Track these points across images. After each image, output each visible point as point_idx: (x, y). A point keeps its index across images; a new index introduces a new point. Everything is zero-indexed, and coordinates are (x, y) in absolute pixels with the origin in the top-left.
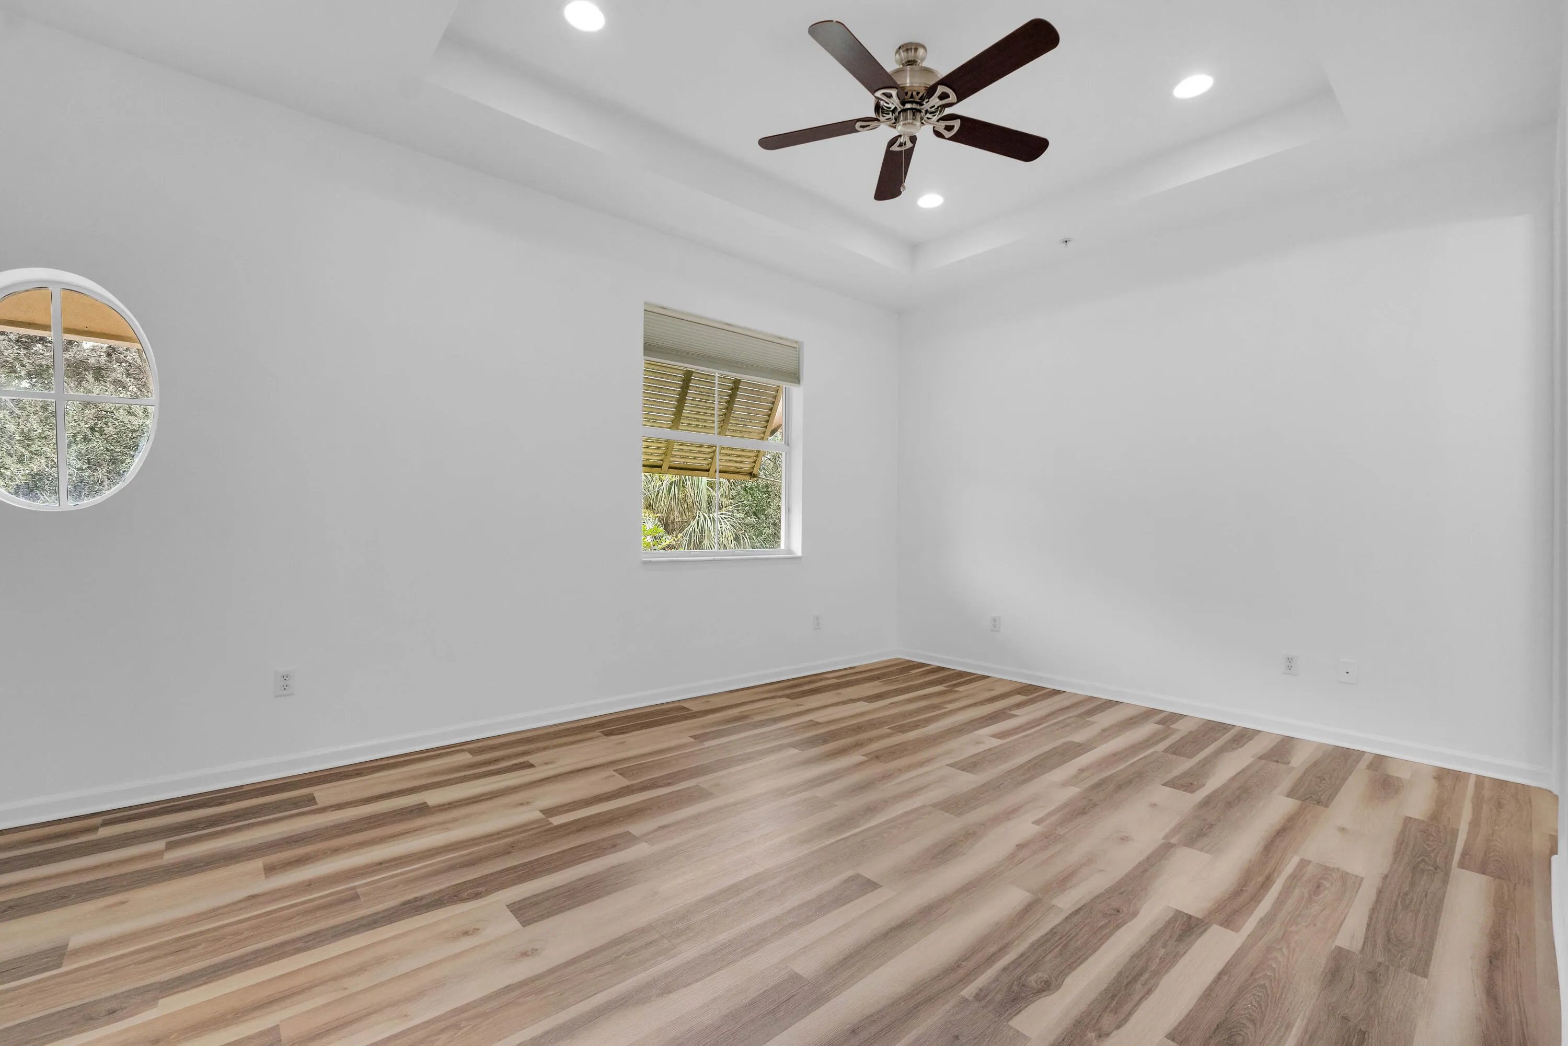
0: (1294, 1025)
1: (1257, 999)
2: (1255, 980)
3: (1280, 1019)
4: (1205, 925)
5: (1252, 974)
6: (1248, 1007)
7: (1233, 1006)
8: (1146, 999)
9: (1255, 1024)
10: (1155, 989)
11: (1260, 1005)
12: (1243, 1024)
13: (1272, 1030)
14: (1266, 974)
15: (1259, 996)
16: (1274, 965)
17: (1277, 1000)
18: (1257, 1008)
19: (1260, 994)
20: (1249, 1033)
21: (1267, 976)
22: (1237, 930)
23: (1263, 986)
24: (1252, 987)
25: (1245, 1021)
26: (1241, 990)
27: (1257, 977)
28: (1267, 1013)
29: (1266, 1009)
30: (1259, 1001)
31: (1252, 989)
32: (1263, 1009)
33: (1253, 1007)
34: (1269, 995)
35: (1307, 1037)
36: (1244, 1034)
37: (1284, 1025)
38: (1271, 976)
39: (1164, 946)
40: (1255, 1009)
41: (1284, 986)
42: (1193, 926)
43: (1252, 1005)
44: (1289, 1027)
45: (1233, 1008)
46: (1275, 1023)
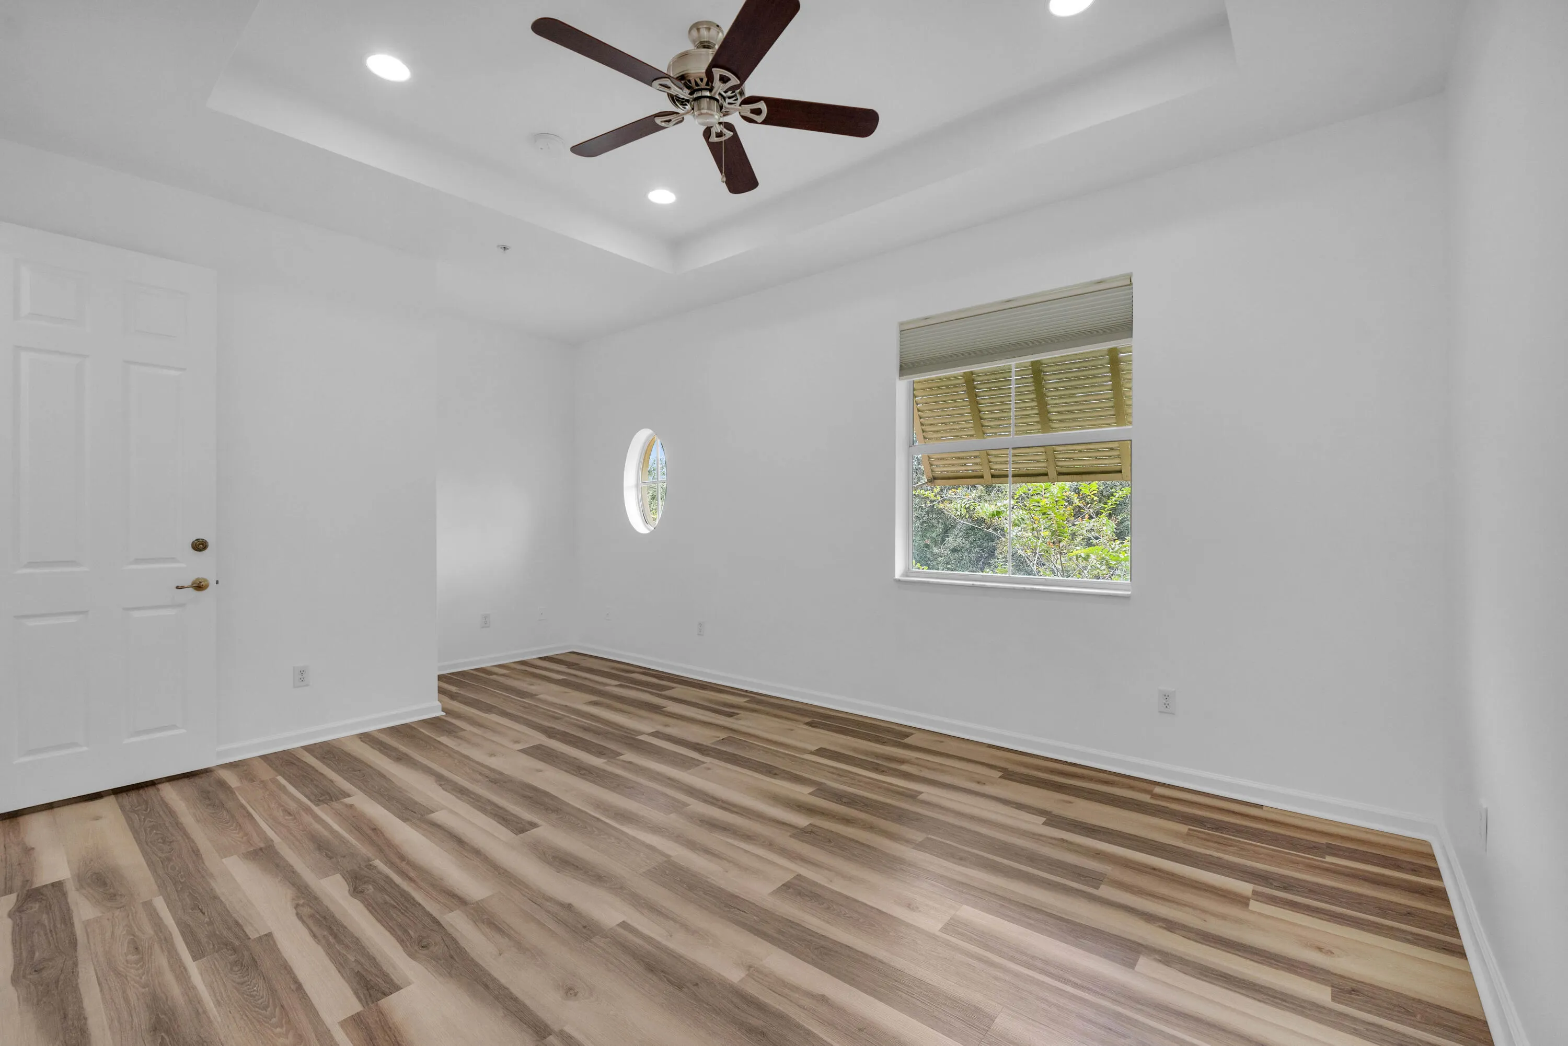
0: (216, 1007)
1: (257, 997)
2: (275, 1007)
3: (228, 1002)
4: (367, 1002)
5: (282, 1007)
6: (255, 987)
7: (264, 978)
8: (310, 933)
9: (238, 983)
10: (316, 941)
11: (252, 996)
12: (245, 977)
13: (225, 991)
14: (275, 1018)
15: (259, 1000)
16: (278, 1030)
17: (244, 1009)
18: (250, 992)
19: (259, 1002)
20: (235, 976)
21: (272, 1018)
22: (343, 1024)
23: (265, 1008)
24: (271, 1000)
25: (246, 979)
26: (273, 991)
27: (277, 1010)
28: (240, 996)
29: (244, 998)
30: (255, 997)
31: (269, 999)
32: (245, 996)
33: (252, 990)
34: (254, 1007)
35: (200, 1011)
36: (238, 973)
37: (222, 1002)
38: (271, 1020)
39: (356, 961)
40: (250, 990)
41: (252, 1023)
42: (370, 991)
43: (254, 991)
44: (218, 1004)
45: (262, 978)
46: (228, 996)
